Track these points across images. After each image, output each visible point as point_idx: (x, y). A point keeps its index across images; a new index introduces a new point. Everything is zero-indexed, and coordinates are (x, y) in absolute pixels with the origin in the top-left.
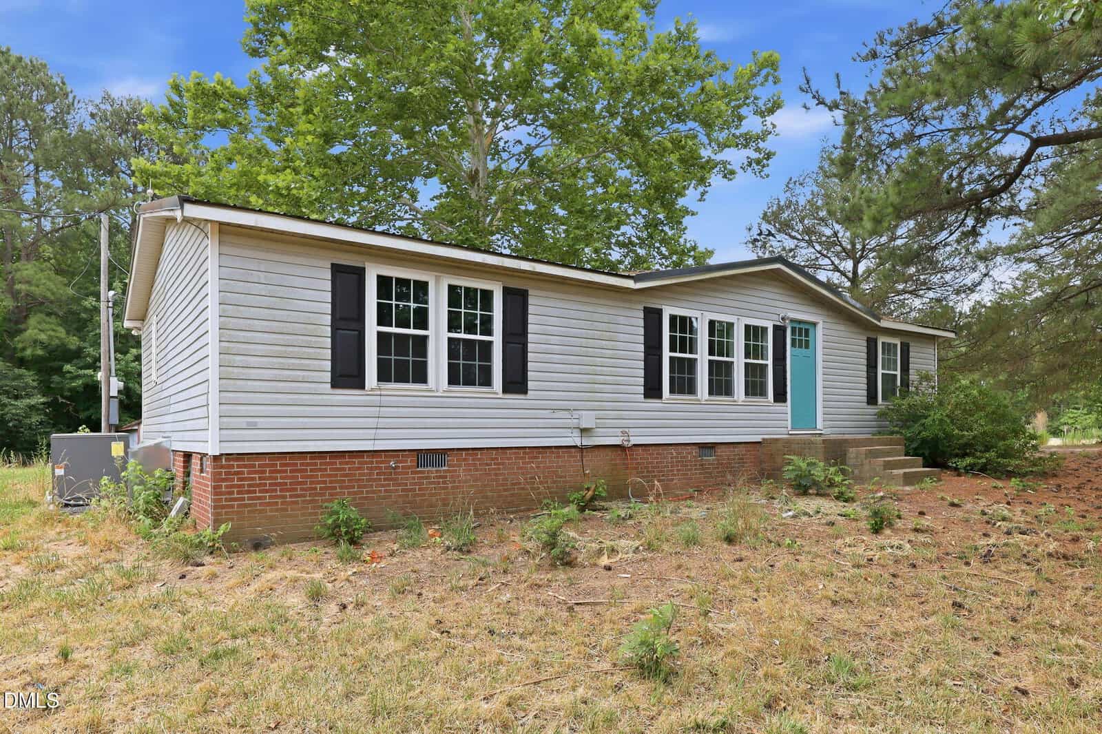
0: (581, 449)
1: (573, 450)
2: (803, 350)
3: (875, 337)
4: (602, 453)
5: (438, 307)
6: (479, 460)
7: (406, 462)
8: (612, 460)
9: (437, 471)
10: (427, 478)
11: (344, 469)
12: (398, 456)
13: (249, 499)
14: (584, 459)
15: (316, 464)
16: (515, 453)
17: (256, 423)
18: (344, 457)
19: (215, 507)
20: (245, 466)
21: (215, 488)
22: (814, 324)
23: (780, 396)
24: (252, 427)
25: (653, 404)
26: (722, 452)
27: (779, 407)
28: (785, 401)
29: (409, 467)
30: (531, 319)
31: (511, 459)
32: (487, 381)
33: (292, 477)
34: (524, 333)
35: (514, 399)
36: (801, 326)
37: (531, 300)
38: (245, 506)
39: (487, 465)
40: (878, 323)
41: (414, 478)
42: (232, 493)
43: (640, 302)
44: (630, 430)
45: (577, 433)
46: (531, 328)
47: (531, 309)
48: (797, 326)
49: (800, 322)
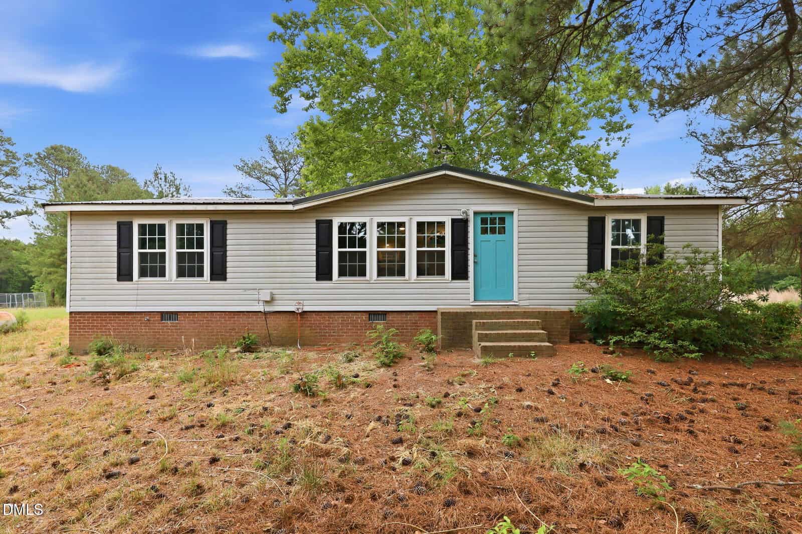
0: (266, 314)
1: (260, 314)
2: (497, 236)
3: (603, 216)
4: (282, 317)
5: (171, 236)
6: (196, 318)
7: (155, 317)
8: (289, 321)
9: (171, 323)
10: (166, 326)
11: (124, 320)
12: (150, 315)
13: (83, 332)
14: (268, 320)
15: (111, 317)
16: (219, 315)
17: (84, 298)
18: (124, 314)
19: (70, 335)
20: (82, 317)
21: (70, 326)
22: (512, 213)
23: (460, 273)
24: (83, 300)
25: (325, 284)
26: (394, 317)
27: (458, 283)
28: (466, 278)
29: (156, 320)
30: (228, 237)
31: (216, 318)
32: (201, 274)
33: (101, 323)
34: (224, 245)
35: (218, 284)
36: (493, 216)
37: (228, 226)
38: (82, 335)
39: (201, 321)
40: (591, 204)
41: (159, 326)
42: (76, 329)
43: (313, 217)
44: (304, 302)
45: (261, 303)
46: (228, 242)
47: (228, 231)
48: (489, 216)
49: (491, 213)
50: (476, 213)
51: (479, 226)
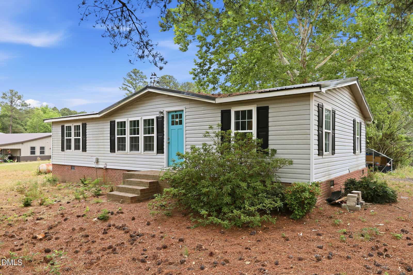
2: (179, 126)
3: (230, 109)
5: (73, 131)
7: (70, 168)
10: (72, 172)
13: (55, 172)
14: (97, 171)
15: (60, 167)
20: (55, 166)
21: (53, 170)
22: (183, 111)
23: (160, 150)
25: (113, 154)
27: (160, 156)
28: (163, 153)
30: (87, 131)
31: (84, 169)
33: (58, 169)
35: (84, 153)
36: (177, 113)
40: (214, 102)
44: (108, 163)
45: (95, 163)
46: (87, 134)
48: (175, 114)
49: (176, 111)
50: (169, 112)
51: (170, 120)
